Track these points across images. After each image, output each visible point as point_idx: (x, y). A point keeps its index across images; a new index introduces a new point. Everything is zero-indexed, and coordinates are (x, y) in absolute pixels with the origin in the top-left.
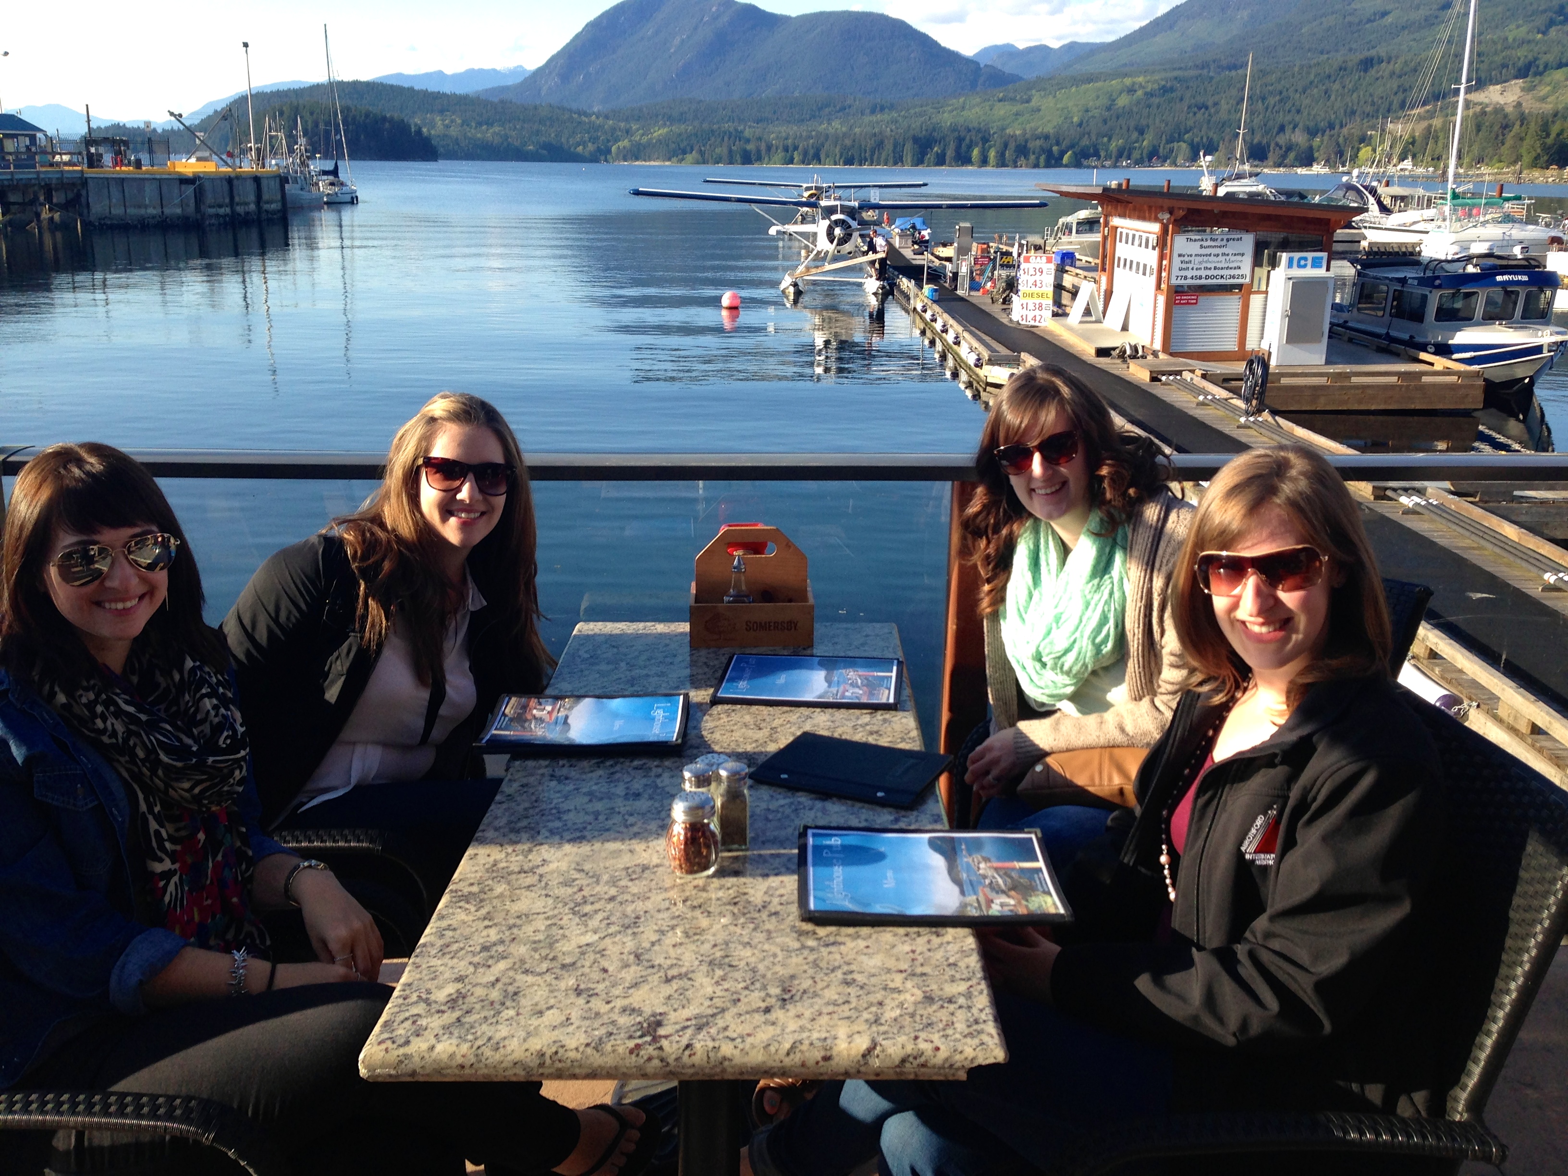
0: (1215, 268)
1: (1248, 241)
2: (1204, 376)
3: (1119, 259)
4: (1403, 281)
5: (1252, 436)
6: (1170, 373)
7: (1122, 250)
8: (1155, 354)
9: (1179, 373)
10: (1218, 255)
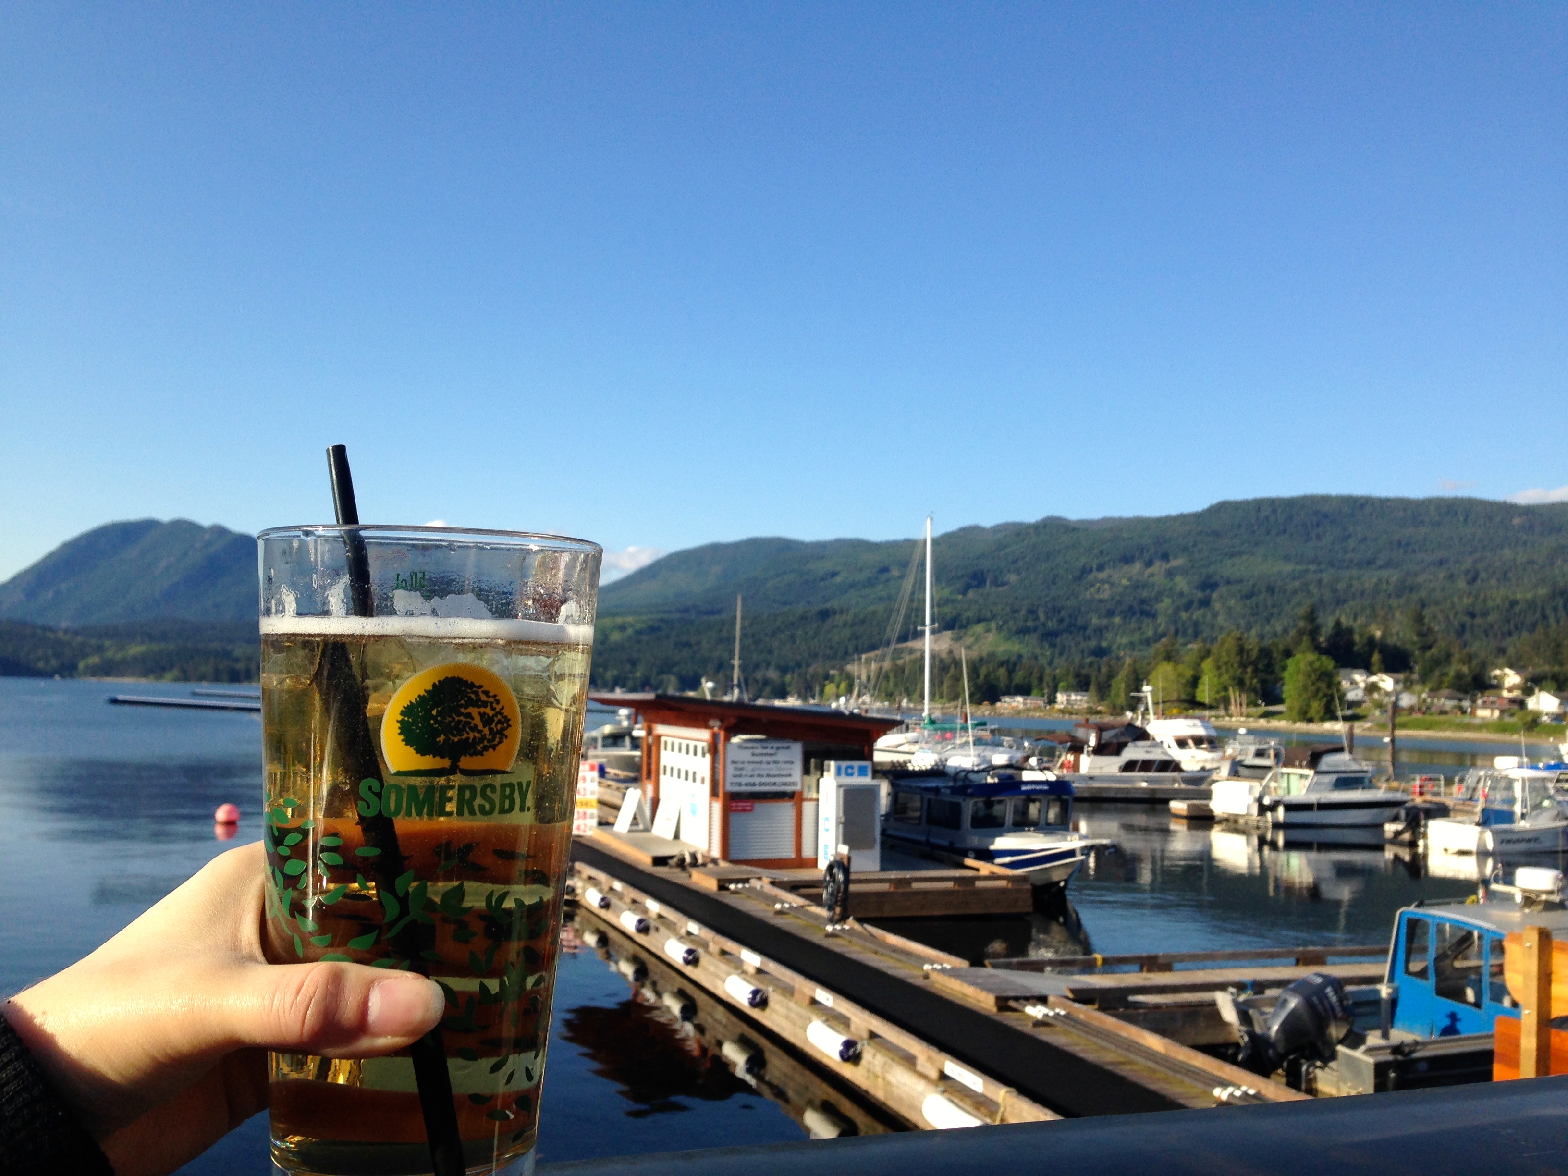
0: (768, 776)
1: (796, 751)
2: (773, 883)
3: (665, 767)
4: (937, 790)
5: (843, 946)
6: (737, 881)
7: (667, 758)
8: (714, 861)
9: (746, 881)
10: (768, 763)
